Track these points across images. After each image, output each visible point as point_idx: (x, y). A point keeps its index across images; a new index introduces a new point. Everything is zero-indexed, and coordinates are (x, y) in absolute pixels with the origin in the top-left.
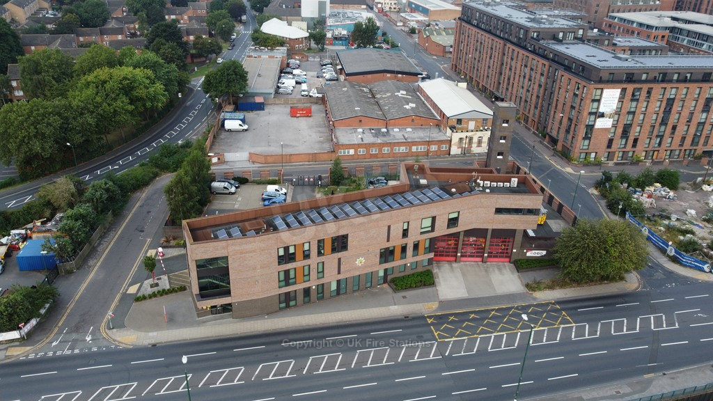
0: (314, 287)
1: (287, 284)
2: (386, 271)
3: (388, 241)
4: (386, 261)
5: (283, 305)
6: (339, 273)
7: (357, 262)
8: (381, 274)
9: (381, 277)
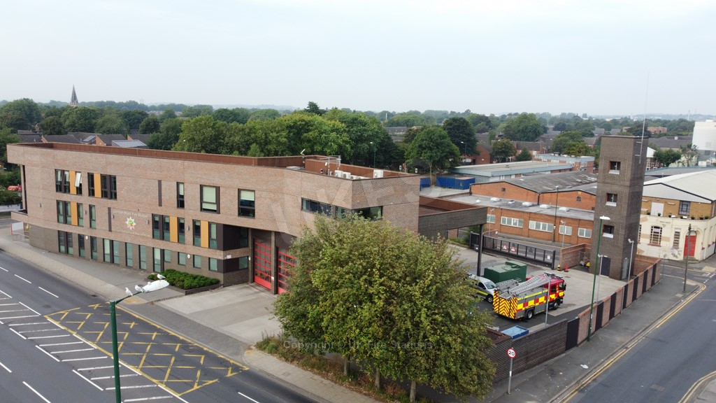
0: (87, 238)
1: (66, 222)
2: (163, 252)
3: (160, 205)
4: (163, 238)
5: (63, 248)
6: (110, 230)
7: (127, 223)
8: (158, 256)
9: (157, 260)
